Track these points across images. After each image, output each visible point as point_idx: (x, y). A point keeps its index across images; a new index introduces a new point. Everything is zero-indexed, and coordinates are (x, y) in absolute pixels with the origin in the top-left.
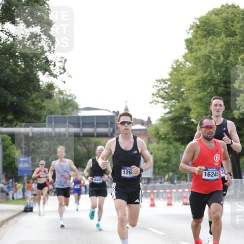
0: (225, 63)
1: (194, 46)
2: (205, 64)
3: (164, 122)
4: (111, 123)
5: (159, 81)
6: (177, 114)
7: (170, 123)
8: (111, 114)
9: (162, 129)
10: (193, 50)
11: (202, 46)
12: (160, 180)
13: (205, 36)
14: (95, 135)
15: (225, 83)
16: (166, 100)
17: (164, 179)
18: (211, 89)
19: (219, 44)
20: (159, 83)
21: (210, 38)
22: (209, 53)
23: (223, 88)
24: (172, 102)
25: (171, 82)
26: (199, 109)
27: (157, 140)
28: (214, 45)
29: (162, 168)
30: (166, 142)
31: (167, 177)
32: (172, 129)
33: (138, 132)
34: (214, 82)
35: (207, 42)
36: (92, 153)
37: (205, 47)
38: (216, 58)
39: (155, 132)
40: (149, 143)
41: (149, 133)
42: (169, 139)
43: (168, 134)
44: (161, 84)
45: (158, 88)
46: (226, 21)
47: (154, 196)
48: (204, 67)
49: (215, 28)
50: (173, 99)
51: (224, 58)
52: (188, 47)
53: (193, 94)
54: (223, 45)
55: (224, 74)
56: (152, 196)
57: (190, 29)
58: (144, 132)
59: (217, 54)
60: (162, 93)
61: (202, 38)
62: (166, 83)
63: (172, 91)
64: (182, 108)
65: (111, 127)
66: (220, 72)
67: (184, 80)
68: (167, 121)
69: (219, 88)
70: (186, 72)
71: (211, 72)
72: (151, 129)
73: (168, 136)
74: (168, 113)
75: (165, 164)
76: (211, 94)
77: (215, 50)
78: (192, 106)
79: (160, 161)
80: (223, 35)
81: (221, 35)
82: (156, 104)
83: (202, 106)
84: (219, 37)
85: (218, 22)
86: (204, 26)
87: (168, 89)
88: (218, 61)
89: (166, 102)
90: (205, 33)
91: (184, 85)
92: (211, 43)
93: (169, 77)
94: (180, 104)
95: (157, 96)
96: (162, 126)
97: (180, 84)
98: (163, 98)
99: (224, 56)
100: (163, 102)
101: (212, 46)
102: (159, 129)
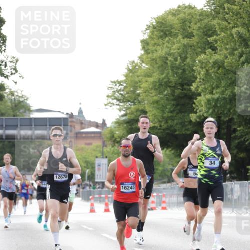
0: (183, 65)
1: (151, 48)
2: (162, 65)
3: (120, 125)
4: (64, 125)
5: (115, 82)
6: (133, 117)
7: (125, 126)
8: (65, 116)
9: (117, 133)
10: (150, 51)
11: (158, 47)
13: (161, 37)
14: (48, 138)
15: (182, 85)
16: (121, 103)
18: (168, 91)
19: (176, 45)
20: (115, 85)
21: (167, 39)
22: (166, 55)
23: (180, 91)
24: (128, 104)
25: (127, 84)
26: (155, 111)
27: (112, 143)
28: (171, 46)
32: (128, 132)
33: (93, 135)
34: (170, 85)
35: (164, 44)
37: (162, 48)
38: (173, 60)
39: (110, 135)
40: (103, 147)
41: (104, 137)
44: (116, 85)
45: (113, 91)
46: (184, 22)
48: (161, 69)
49: (172, 29)
50: (129, 101)
51: (181, 60)
52: (144, 48)
53: (149, 97)
54: (180, 47)
55: (181, 76)
56: (107, 201)
57: (147, 30)
58: (99, 135)
59: (174, 56)
60: (117, 95)
61: (159, 39)
62: (122, 85)
63: (128, 93)
64: (138, 110)
66: (177, 73)
67: (140, 82)
68: (122, 124)
69: (176, 91)
70: (143, 74)
71: (168, 74)
72: (106, 132)
74: (123, 116)
76: (168, 97)
77: (172, 51)
78: (148, 109)
80: (180, 37)
81: (178, 36)
82: (111, 107)
83: (158, 109)
84: (177, 38)
85: (175, 22)
86: (161, 27)
87: (123, 91)
88: (175, 63)
89: (121, 104)
90: (162, 34)
91: (140, 88)
92: (167, 44)
93: (125, 79)
94: (136, 106)
95: (113, 98)
96: (117, 129)
97: (136, 86)
98: (118, 100)
99: (181, 58)
100: (118, 105)
101: (168, 48)
102: (115, 132)
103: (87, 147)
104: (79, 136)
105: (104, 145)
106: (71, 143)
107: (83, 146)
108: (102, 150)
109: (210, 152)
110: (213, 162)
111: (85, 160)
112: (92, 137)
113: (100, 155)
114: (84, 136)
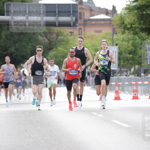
3: (130, 11)
4: (73, 12)
7: (136, 11)
9: (128, 19)
12: (125, 73)
14: (57, 24)
17: (130, 72)
27: (122, 30)
29: (128, 60)
30: (132, 32)
31: (133, 70)
32: (138, 18)
33: (103, 22)
36: (54, 43)
39: (120, 22)
40: (113, 34)
41: (113, 23)
42: (135, 29)
43: (134, 24)
47: (119, 89)
56: (117, 88)
58: (109, 22)
65: (73, 16)
68: (133, 10)
72: (116, 18)
73: (133, 26)
75: (131, 56)
79: (126, 53)
96: (127, 15)
102: (124, 19)
103: (97, 34)
104: (88, 23)
105: (114, 32)
106: (80, 30)
107: (93, 33)
108: (111, 37)
109: (102, 57)
110: (104, 62)
111: (94, 48)
112: (101, 25)
113: (109, 42)
114: (93, 22)
